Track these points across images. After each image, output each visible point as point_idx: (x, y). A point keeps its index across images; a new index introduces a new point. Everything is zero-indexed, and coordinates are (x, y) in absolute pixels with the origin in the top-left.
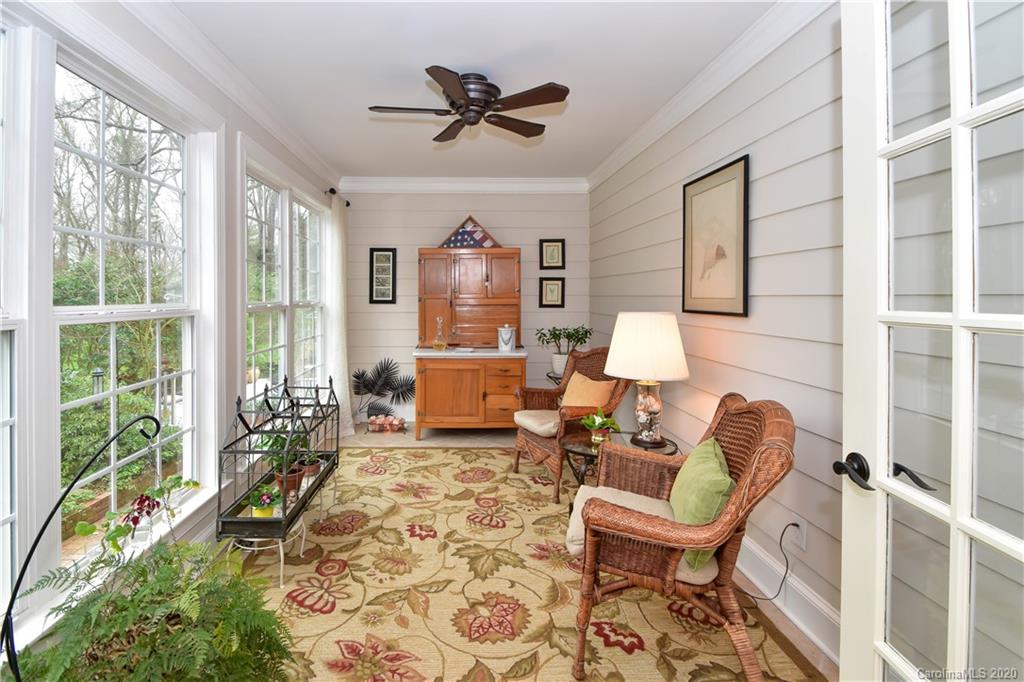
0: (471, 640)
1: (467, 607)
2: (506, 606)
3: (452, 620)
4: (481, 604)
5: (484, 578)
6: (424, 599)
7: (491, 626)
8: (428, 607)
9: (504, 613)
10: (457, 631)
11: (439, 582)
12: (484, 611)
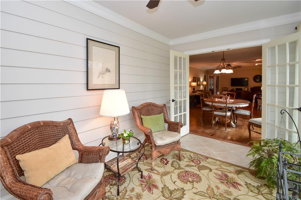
0: (198, 175)
1: (195, 182)
2: (183, 178)
3: (201, 181)
4: (189, 181)
5: (183, 189)
6: (208, 191)
7: (191, 175)
8: (208, 188)
9: (185, 176)
10: (201, 178)
11: (199, 195)
12: (190, 179)
